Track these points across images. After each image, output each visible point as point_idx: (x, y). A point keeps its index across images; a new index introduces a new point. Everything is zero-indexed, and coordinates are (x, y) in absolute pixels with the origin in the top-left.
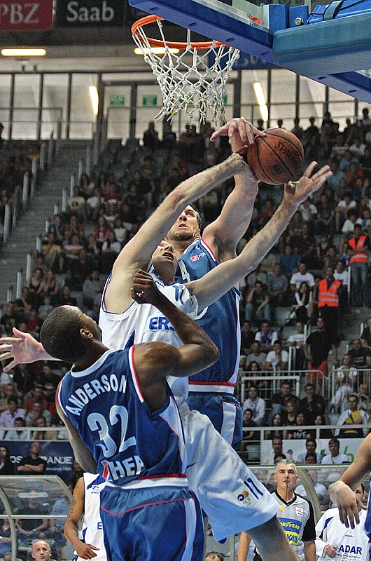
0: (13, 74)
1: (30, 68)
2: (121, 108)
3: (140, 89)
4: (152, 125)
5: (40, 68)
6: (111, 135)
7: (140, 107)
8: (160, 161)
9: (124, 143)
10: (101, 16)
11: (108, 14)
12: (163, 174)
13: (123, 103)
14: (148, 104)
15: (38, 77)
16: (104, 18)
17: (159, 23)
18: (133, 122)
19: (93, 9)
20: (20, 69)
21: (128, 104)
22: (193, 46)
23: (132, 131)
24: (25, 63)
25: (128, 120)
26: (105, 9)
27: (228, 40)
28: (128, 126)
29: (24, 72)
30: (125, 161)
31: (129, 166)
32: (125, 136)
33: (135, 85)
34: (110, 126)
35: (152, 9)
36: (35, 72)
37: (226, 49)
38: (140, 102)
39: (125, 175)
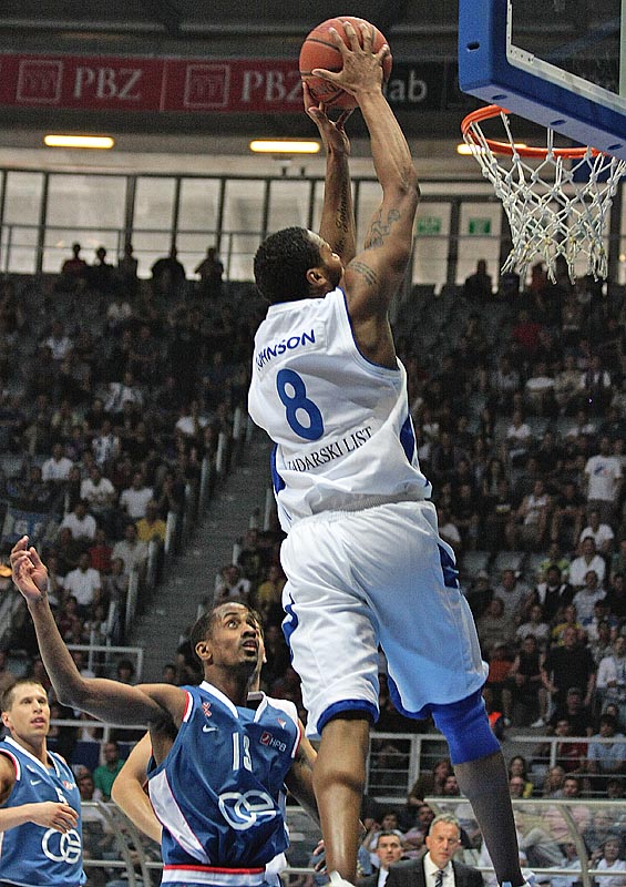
0: (268, 180)
1: (294, 171)
2: (435, 237)
3: (466, 208)
4: (482, 265)
5: (310, 172)
6: (418, 279)
7: (464, 237)
8: (494, 321)
9: (437, 291)
10: (406, 93)
11: (418, 91)
12: (498, 341)
13: (438, 229)
14: (478, 231)
15: (307, 186)
16: (411, 96)
17: (505, 118)
18: (453, 259)
19: (394, 83)
20: (278, 173)
21: (445, 231)
22: (556, 154)
23: (451, 273)
24: (287, 163)
25: (445, 256)
26: (413, 83)
27: (612, 148)
28: (445, 264)
29: (284, 177)
30: (439, 319)
31: (444, 327)
32: (440, 281)
33: (457, 201)
34: (417, 265)
35: (494, 98)
36: (303, 177)
37: (608, 160)
38: (464, 229)
39: (439, 342)
